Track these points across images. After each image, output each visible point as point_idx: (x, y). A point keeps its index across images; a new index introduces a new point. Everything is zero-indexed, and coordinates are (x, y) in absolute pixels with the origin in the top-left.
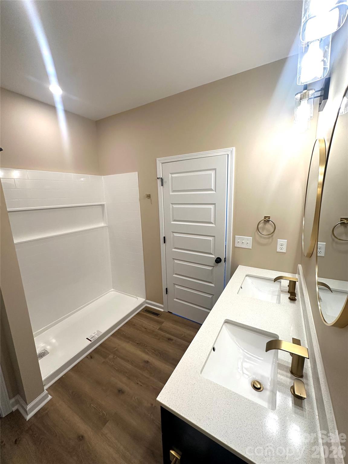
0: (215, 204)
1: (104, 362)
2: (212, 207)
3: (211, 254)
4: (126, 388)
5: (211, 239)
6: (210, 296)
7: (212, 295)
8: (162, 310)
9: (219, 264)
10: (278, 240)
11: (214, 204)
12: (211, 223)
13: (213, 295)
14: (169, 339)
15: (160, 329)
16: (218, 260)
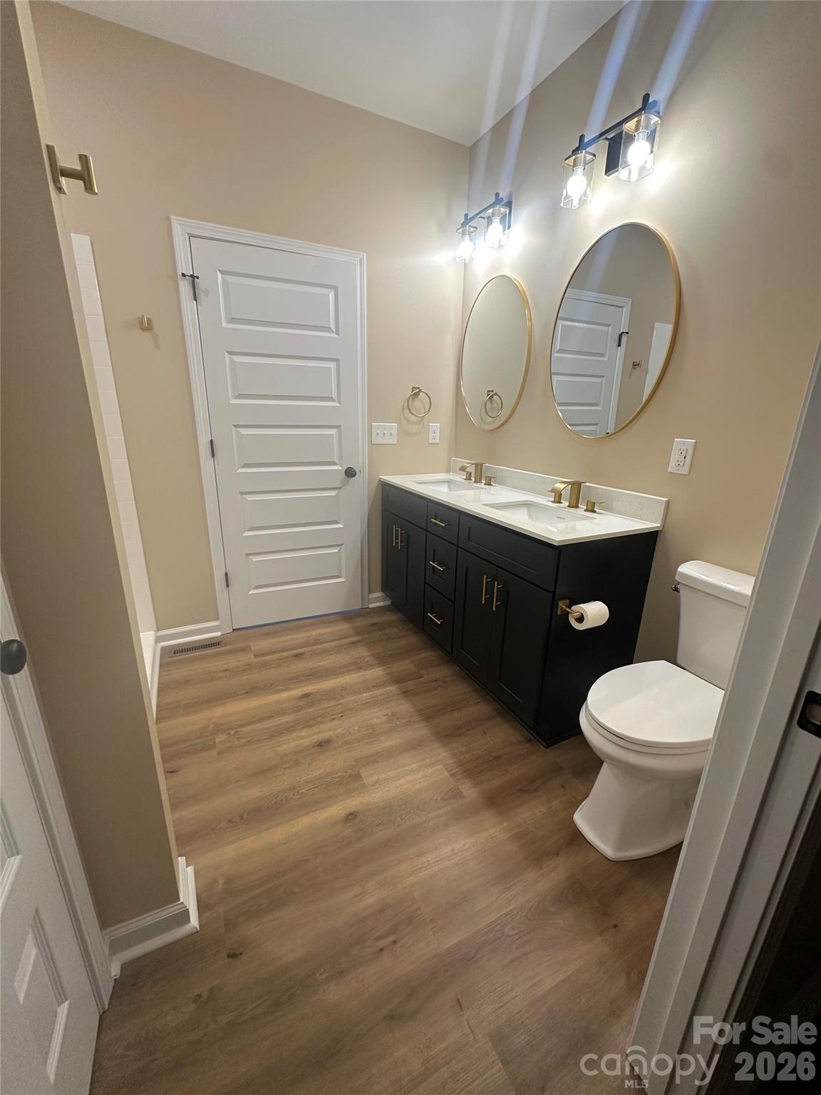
0: (338, 359)
1: (219, 754)
2: (332, 365)
3: (333, 463)
4: (322, 737)
5: (333, 432)
6: (336, 550)
7: (338, 545)
8: (218, 634)
9: (352, 479)
10: (431, 424)
11: (336, 360)
12: (330, 399)
13: (341, 545)
14: (297, 655)
15: (256, 656)
16: (350, 473)
